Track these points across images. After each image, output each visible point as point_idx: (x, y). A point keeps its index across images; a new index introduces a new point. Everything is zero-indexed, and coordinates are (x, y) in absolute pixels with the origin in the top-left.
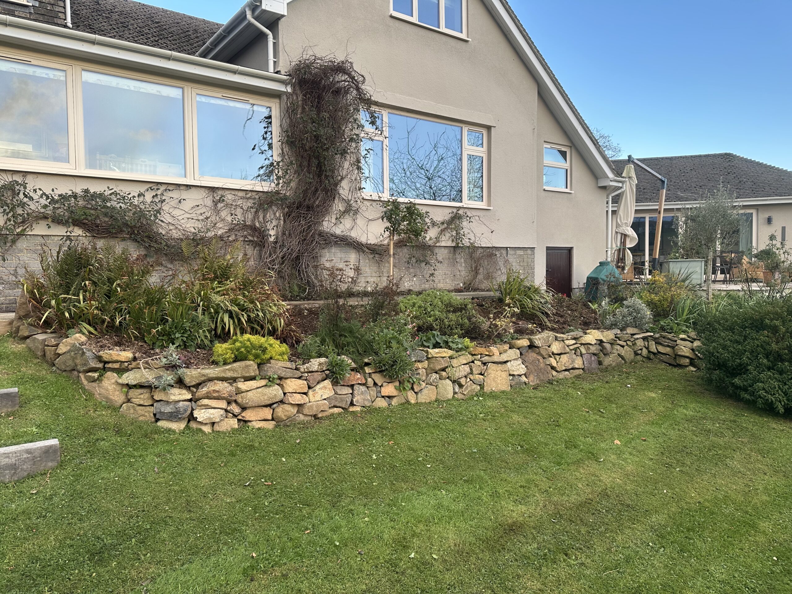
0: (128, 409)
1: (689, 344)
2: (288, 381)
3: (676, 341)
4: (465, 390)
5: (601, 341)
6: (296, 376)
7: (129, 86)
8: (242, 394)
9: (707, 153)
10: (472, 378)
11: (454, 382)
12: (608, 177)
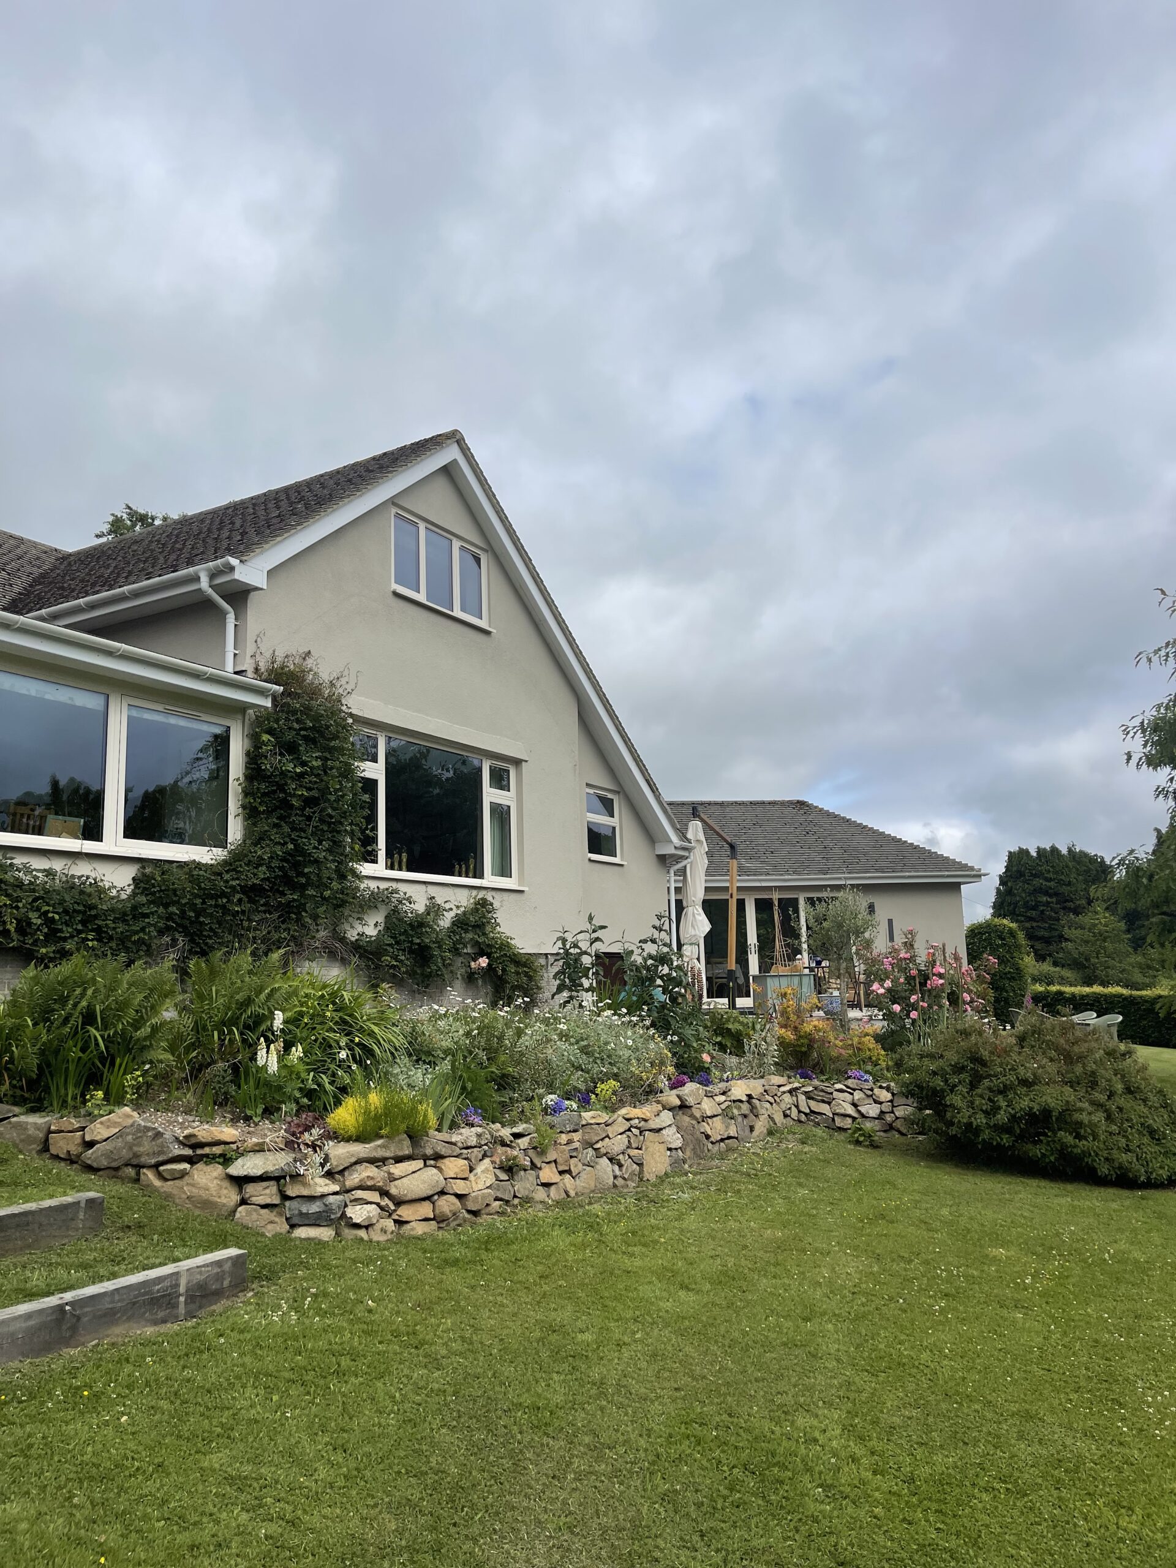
0: (249, 1213)
1: (848, 1097)
2: (446, 1161)
3: (832, 1093)
4: (626, 1173)
5: (750, 1096)
6: (455, 1154)
7: (28, 690)
8: (396, 1182)
9: (772, 799)
10: (631, 1154)
11: (611, 1160)
12: (671, 841)
